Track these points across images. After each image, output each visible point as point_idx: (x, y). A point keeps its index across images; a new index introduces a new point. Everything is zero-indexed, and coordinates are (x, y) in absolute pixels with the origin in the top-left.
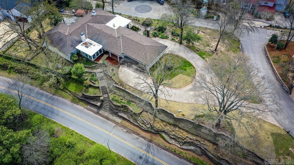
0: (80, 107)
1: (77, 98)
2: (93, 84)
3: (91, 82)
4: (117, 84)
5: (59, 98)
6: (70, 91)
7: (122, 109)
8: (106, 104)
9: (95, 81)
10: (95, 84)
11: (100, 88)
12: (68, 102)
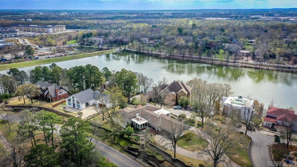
0: (125, 155)
1: (124, 150)
2: (136, 142)
3: (135, 140)
4: (152, 143)
5: (112, 148)
6: (120, 145)
7: (151, 158)
8: (142, 155)
9: (138, 140)
10: (137, 142)
11: (140, 144)
12: (118, 151)
